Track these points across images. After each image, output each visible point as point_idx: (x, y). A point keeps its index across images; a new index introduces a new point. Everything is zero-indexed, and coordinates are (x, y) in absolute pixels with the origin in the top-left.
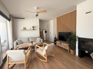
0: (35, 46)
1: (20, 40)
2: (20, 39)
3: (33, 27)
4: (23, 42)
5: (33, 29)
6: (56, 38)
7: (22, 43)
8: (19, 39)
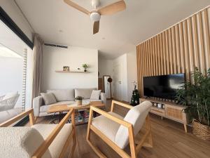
0: (89, 109)
1: (53, 94)
2: (53, 92)
3: (85, 66)
4: (59, 99)
5: (85, 71)
6: (136, 91)
7: (58, 101)
8: (49, 92)
